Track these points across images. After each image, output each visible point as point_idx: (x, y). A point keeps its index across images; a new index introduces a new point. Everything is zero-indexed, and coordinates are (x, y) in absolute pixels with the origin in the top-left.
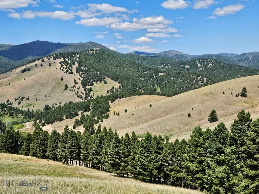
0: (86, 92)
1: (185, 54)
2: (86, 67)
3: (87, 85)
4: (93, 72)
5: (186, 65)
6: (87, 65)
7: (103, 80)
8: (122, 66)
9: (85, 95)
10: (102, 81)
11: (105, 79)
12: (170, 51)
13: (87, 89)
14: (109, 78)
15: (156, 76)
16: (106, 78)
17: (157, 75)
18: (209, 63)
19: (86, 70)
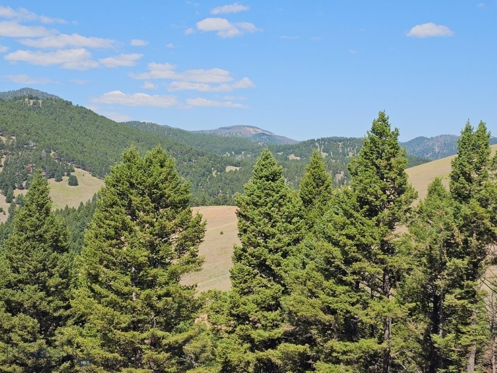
0: (13, 206)
1: (275, 136)
2: (14, 138)
3: (14, 188)
4: (37, 150)
5: (291, 154)
6: (17, 131)
7: (66, 174)
8: (123, 142)
9: (8, 214)
10: (63, 178)
11: (74, 171)
12: (240, 127)
13: (14, 198)
14: (84, 169)
15: (219, 173)
16: (76, 169)
17: (222, 170)
18: (349, 149)
19: (13, 145)
